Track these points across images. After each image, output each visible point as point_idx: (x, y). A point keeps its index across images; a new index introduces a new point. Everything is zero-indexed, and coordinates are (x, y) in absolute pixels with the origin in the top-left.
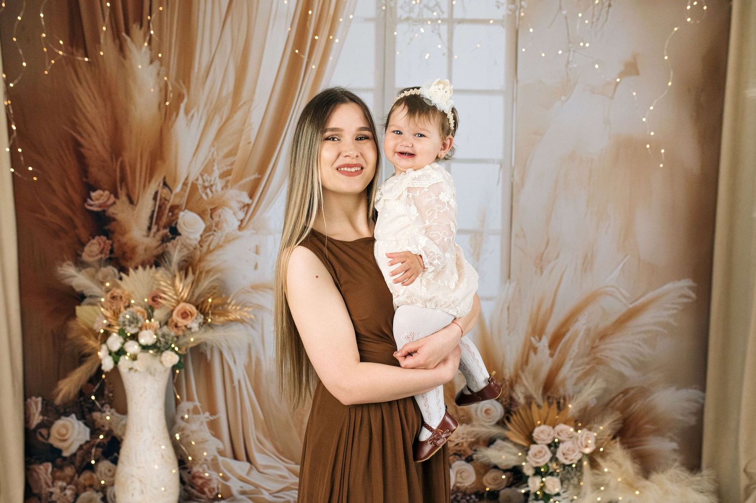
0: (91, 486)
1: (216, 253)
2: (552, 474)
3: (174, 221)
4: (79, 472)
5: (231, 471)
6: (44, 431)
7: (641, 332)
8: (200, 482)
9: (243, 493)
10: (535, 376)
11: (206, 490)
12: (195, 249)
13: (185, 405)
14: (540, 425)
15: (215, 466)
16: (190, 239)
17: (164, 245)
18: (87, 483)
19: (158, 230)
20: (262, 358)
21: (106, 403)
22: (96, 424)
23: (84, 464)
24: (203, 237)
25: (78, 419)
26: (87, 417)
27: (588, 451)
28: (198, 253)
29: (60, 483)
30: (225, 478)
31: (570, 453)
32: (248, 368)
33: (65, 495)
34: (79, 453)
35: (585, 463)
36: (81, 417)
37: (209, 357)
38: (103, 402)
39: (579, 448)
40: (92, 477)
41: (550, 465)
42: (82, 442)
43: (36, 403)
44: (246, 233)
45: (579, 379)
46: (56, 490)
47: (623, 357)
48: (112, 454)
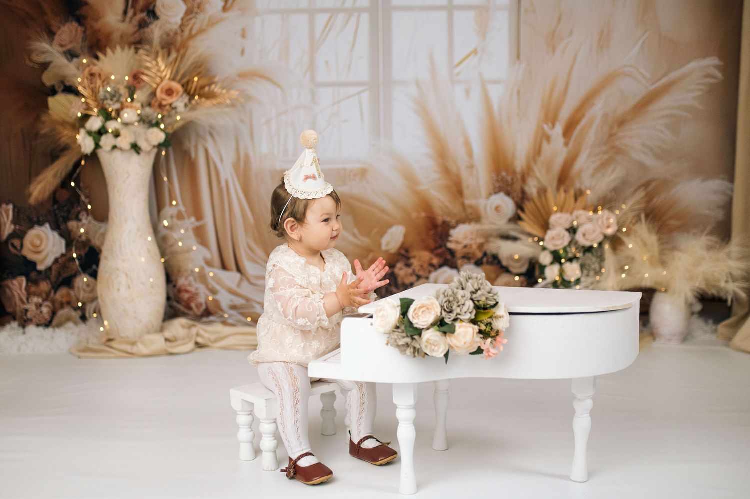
0: (69, 303)
1: (199, 38)
2: (570, 260)
3: (151, 4)
4: (56, 287)
5: (220, 282)
6: (17, 242)
7: (663, 117)
8: (186, 296)
9: (234, 307)
10: (549, 168)
11: (193, 305)
12: (176, 34)
13: (168, 211)
14: (556, 212)
15: (202, 277)
16: (170, 23)
17: (142, 31)
18: (65, 300)
19: (135, 14)
20: (251, 154)
21: (82, 210)
22: (72, 234)
23: (61, 279)
24: (185, 20)
25: (53, 229)
26: (63, 227)
27: (610, 231)
28: (179, 39)
29: (36, 299)
30: (214, 292)
31: (590, 234)
32: (236, 166)
33: (41, 312)
34: (54, 267)
35: (607, 246)
36: (56, 227)
37: (193, 155)
38: (79, 209)
39: (601, 227)
40: (69, 294)
41: (569, 249)
42: (58, 255)
43: (7, 212)
44: (231, 15)
45: (597, 170)
46: (31, 307)
47: (644, 145)
48: (91, 267)
